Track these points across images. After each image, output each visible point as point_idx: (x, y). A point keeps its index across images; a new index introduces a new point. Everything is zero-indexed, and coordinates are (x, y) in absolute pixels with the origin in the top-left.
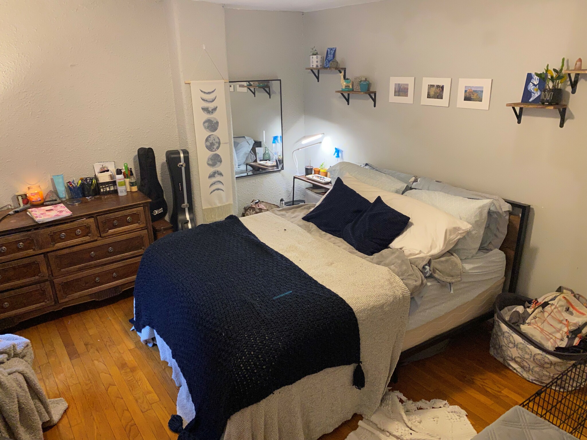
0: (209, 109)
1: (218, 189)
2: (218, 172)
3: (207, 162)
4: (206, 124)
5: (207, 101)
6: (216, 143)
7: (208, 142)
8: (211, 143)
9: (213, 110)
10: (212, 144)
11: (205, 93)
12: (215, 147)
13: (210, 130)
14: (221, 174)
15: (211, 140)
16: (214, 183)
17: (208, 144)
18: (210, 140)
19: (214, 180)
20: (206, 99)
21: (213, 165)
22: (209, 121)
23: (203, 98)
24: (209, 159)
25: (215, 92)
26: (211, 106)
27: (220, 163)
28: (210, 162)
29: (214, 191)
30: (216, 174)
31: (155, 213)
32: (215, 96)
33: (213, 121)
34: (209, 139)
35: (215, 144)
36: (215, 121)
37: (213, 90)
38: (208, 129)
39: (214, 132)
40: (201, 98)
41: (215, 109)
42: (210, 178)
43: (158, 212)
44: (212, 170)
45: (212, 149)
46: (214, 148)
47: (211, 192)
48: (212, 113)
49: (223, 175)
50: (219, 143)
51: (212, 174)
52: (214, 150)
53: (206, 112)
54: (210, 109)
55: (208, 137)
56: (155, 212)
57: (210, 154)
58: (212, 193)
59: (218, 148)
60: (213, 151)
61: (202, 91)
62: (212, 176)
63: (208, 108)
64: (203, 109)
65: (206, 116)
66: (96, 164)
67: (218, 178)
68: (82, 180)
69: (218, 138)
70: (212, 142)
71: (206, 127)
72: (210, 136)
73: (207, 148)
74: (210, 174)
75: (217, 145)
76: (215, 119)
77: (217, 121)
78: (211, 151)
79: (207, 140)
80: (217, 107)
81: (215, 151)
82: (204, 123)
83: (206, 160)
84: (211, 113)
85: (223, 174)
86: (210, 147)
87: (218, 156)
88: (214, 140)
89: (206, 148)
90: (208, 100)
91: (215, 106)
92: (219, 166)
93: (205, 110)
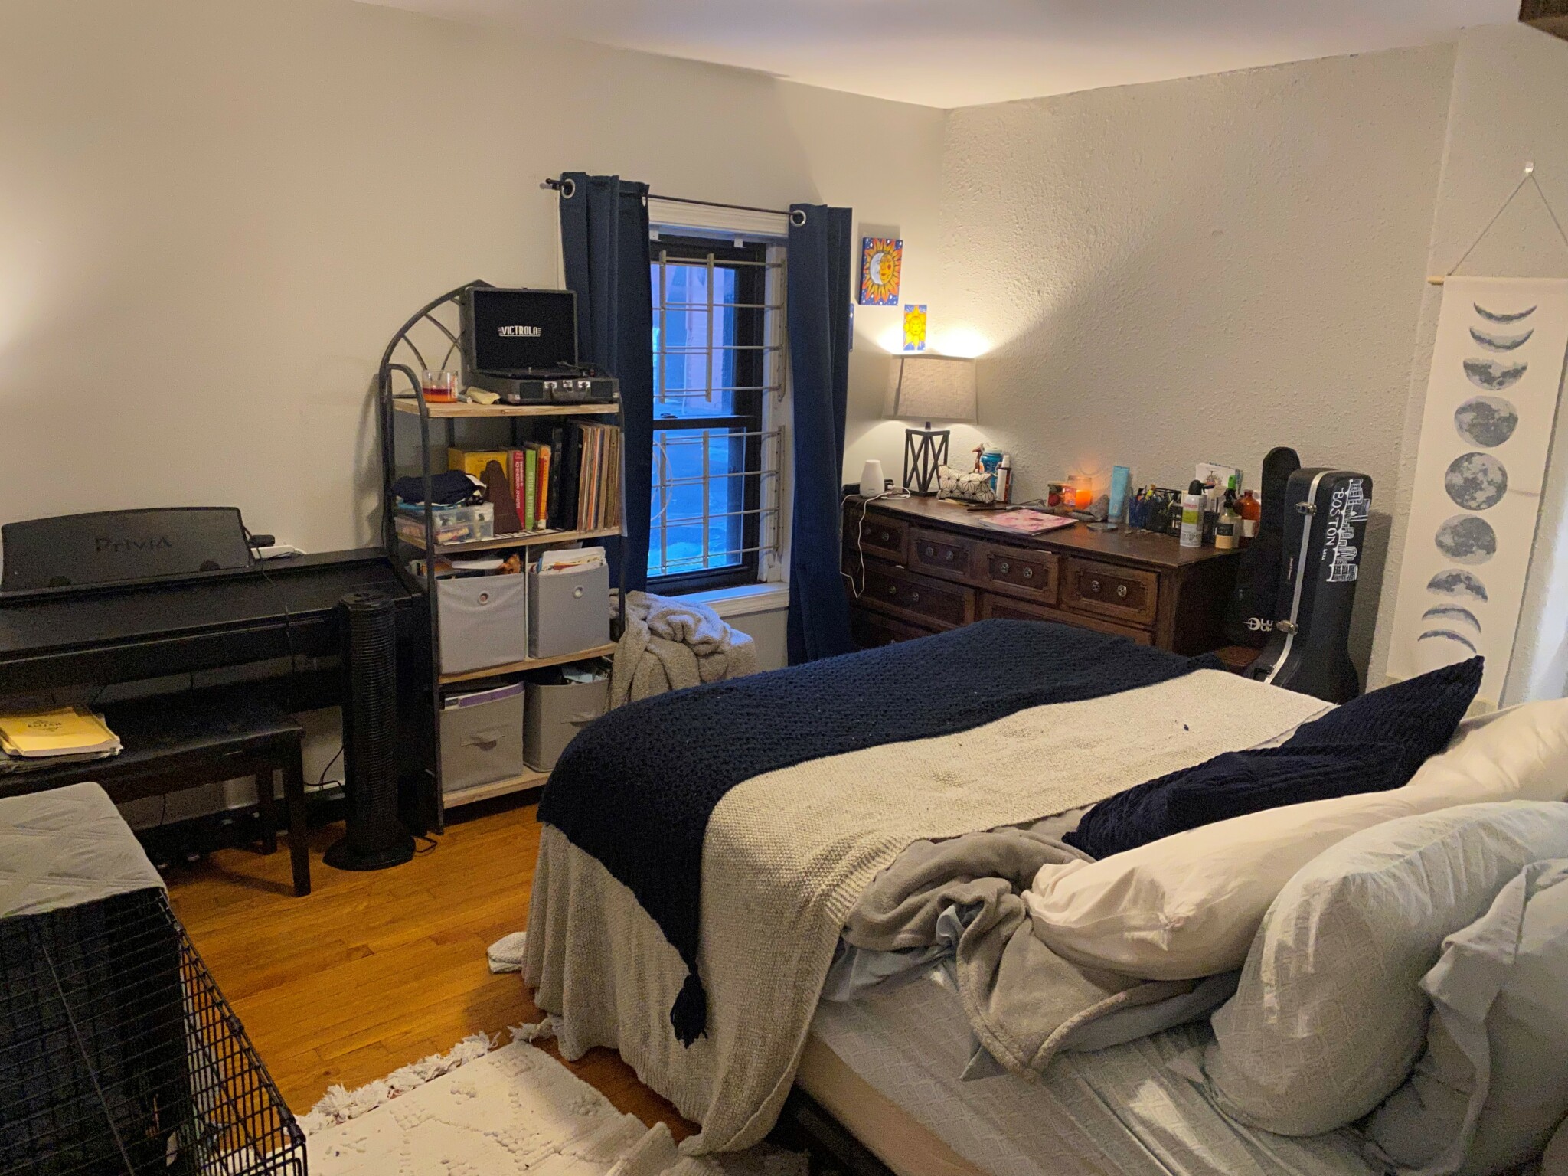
0: (1491, 371)
1: (1453, 636)
2: (1468, 578)
3: (1437, 537)
4: (1468, 417)
5: (1490, 343)
6: (1490, 483)
7: (1457, 474)
8: (1466, 480)
9: (1505, 375)
10: (1472, 484)
11: (1490, 316)
12: (1481, 496)
13: (1476, 437)
14: (1479, 591)
15: (1471, 470)
16: (1445, 611)
17: (1458, 480)
18: (1468, 469)
19: (1443, 599)
20: (1487, 338)
21: (1456, 551)
22: (1480, 408)
23: (1477, 334)
24: (1445, 529)
25: (1529, 317)
26: (1504, 360)
27: (1488, 553)
28: (1448, 540)
29: (1436, 634)
30: (1460, 587)
31: (1254, 626)
32: (1531, 329)
33: (1494, 411)
34: (1466, 464)
35: (1485, 485)
36: (1504, 414)
37: (1523, 310)
38: (1468, 434)
39: (1488, 445)
40: (1472, 333)
41: (1516, 373)
42: (1432, 589)
43: (1264, 628)
44: (1449, 565)
45: (1467, 501)
46: (1474, 499)
47: (1425, 636)
48: (1501, 383)
49: (1485, 597)
50: (1502, 488)
51: (1444, 577)
52: (1474, 504)
53: (1477, 378)
54: (1496, 372)
55: (1462, 458)
56: (1254, 622)
57: (1455, 512)
58: (1428, 639)
59: (1491, 501)
60: (1470, 508)
61: (1479, 311)
62: (1445, 583)
63: (1490, 367)
64: (1468, 367)
65: (1474, 391)
66: (1204, 464)
67: (1462, 598)
68: (1155, 490)
69: (1502, 470)
70: (1474, 480)
71: (1465, 427)
72: (1472, 455)
73: (1449, 493)
74: (1436, 577)
75: (1491, 491)
76: (1507, 404)
77: (1511, 415)
78: (1462, 505)
79: (1456, 466)
80: (1524, 368)
81: (1478, 508)
82: (1462, 410)
83: (1436, 530)
84: (1495, 384)
85: (1488, 593)
86: (1461, 493)
87: (1484, 528)
88: (1485, 472)
89: (1446, 493)
90: (1497, 342)
91: (1520, 363)
92: (1481, 561)
93: (1479, 371)
